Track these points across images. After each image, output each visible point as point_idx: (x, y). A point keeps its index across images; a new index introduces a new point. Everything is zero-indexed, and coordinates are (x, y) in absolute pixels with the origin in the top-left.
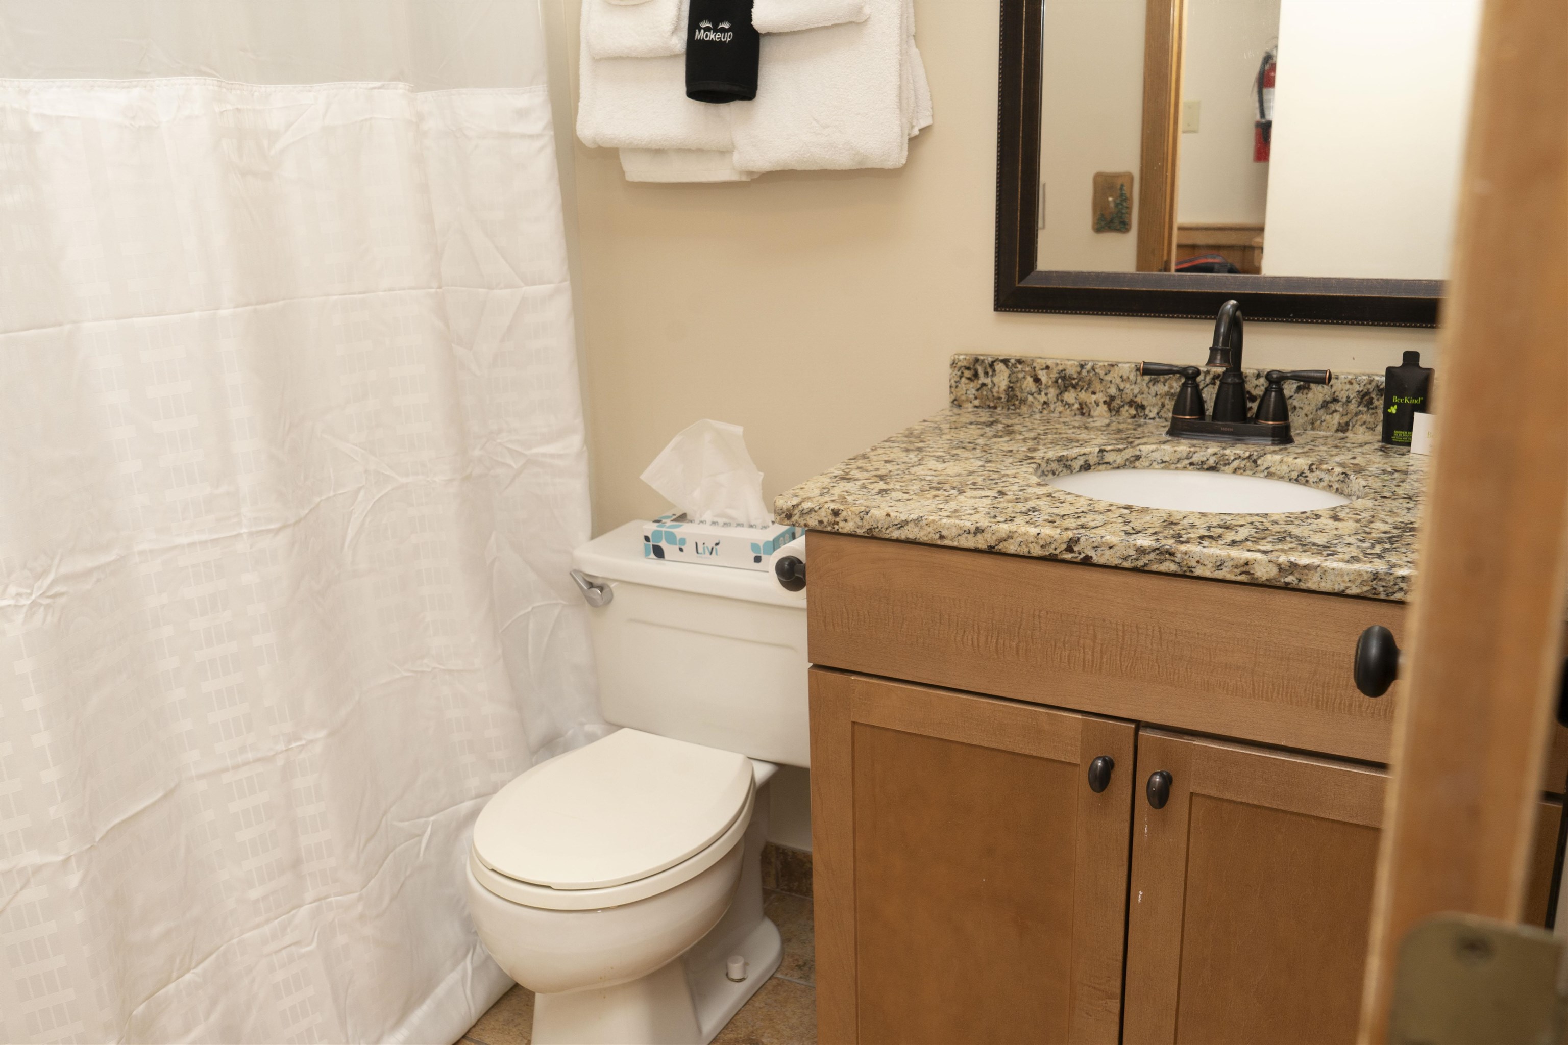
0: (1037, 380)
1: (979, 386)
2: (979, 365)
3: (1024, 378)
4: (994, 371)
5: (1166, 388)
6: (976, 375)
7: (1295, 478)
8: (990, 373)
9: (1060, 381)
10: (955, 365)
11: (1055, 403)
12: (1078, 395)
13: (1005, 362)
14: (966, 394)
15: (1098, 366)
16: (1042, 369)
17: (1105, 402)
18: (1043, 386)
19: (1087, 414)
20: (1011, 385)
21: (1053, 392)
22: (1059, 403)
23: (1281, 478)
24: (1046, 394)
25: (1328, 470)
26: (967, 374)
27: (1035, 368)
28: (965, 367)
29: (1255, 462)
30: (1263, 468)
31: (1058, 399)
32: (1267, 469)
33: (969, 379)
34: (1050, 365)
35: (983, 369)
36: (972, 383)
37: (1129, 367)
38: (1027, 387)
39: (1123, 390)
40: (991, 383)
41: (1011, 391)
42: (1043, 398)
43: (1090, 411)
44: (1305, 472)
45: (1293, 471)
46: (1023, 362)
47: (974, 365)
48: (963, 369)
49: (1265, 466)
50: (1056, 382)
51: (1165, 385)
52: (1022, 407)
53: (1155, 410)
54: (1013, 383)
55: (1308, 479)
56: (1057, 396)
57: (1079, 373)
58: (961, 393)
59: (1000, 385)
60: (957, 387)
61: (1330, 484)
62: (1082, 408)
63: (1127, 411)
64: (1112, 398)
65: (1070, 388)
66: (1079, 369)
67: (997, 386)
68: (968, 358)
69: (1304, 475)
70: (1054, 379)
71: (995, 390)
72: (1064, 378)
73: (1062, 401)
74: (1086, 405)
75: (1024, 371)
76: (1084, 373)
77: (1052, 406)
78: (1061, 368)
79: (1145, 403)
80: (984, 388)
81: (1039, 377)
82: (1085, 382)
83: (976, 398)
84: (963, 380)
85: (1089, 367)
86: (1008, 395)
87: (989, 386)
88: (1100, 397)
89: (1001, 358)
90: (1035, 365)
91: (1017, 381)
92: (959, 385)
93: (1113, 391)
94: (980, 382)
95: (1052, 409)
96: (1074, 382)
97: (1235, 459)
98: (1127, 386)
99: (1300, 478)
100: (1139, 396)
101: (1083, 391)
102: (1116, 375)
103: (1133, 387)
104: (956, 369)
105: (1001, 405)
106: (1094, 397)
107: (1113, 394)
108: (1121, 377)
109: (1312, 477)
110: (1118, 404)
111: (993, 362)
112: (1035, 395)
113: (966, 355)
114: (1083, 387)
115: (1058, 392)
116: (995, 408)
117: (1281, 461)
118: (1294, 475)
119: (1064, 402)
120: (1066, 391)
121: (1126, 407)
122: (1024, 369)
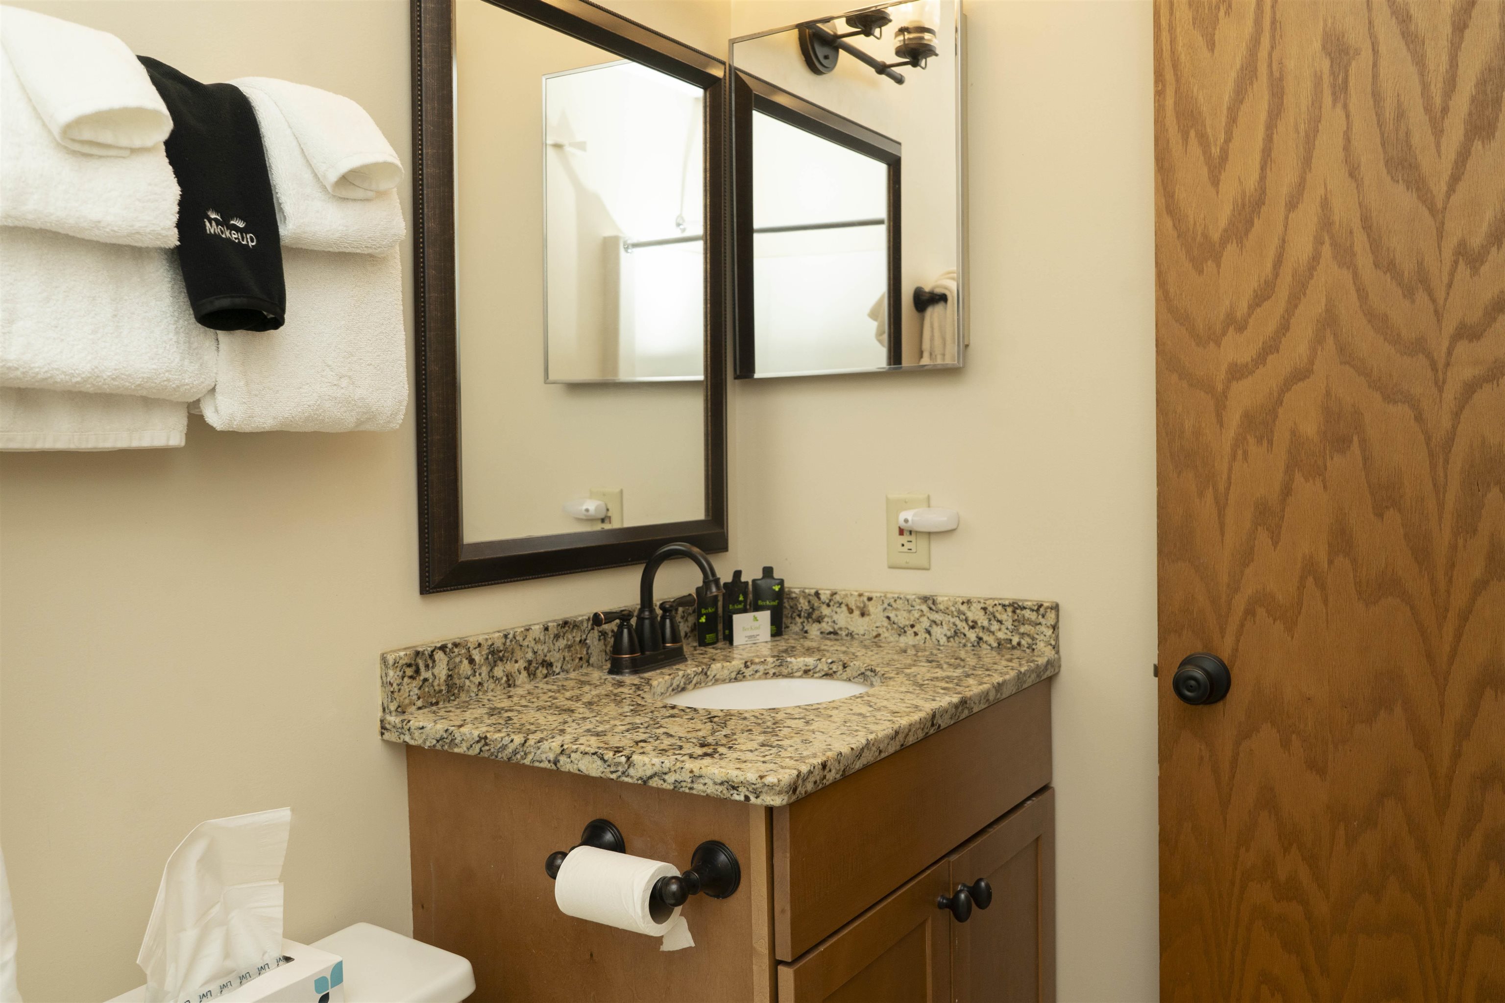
0: (472, 661)
1: (421, 683)
2: (420, 659)
3: (461, 662)
4: (434, 661)
5: (565, 642)
6: (417, 671)
7: (734, 677)
8: (431, 665)
9: (490, 656)
10: (396, 665)
11: (488, 681)
12: (505, 667)
13: (443, 648)
14: (409, 695)
15: (518, 633)
16: (475, 648)
17: (525, 668)
18: (477, 667)
19: (513, 685)
20: (450, 673)
21: (485, 670)
22: (491, 680)
23: (724, 681)
24: (480, 674)
25: (762, 662)
26: (409, 672)
27: (469, 648)
28: (406, 664)
29: (706, 674)
30: (711, 677)
31: (490, 677)
32: (714, 677)
33: (411, 677)
34: (481, 642)
35: (424, 662)
36: (414, 681)
37: (540, 628)
38: (464, 671)
39: (537, 652)
40: (432, 677)
41: (451, 679)
42: (477, 679)
43: (515, 681)
44: (742, 669)
45: (732, 672)
46: (459, 644)
47: (415, 660)
48: (404, 667)
49: (713, 675)
50: (487, 658)
51: (564, 639)
52: (461, 694)
53: (559, 665)
54: (452, 670)
55: (745, 674)
56: (489, 673)
57: (504, 644)
58: (404, 697)
59: (441, 675)
60: (399, 690)
61: (766, 672)
62: (508, 680)
63: (541, 672)
64: (530, 662)
65: (499, 662)
66: (503, 640)
67: (437, 677)
68: (408, 653)
69: (741, 672)
70: (485, 656)
71: (436, 684)
72: (493, 653)
73: (493, 677)
74: (511, 676)
75: (460, 654)
76: (508, 643)
77: (485, 685)
78: (490, 643)
79: (552, 660)
80: (426, 684)
81: (473, 657)
82: (509, 652)
83: (419, 698)
84: (406, 679)
85: (511, 636)
86: (447, 685)
87: (431, 681)
88: (522, 664)
89: (439, 645)
90: (469, 645)
91: (455, 667)
92: (402, 688)
93: (530, 655)
94: (422, 678)
95: (486, 689)
96: (501, 654)
97: (695, 676)
98: (539, 647)
99: (738, 676)
100: (548, 655)
101: (508, 662)
102: (531, 639)
103: (543, 646)
104: (398, 669)
105: (442, 698)
106: (517, 665)
107: (530, 659)
108: (535, 640)
109: (748, 672)
110: (534, 667)
111: (432, 652)
112: (471, 678)
113: (405, 649)
114: (508, 657)
115: (489, 668)
116: (437, 703)
117: (723, 667)
118: (733, 675)
119: (495, 678)
120: (495, 666)
121: (540, 668)
122: (460, 653)
